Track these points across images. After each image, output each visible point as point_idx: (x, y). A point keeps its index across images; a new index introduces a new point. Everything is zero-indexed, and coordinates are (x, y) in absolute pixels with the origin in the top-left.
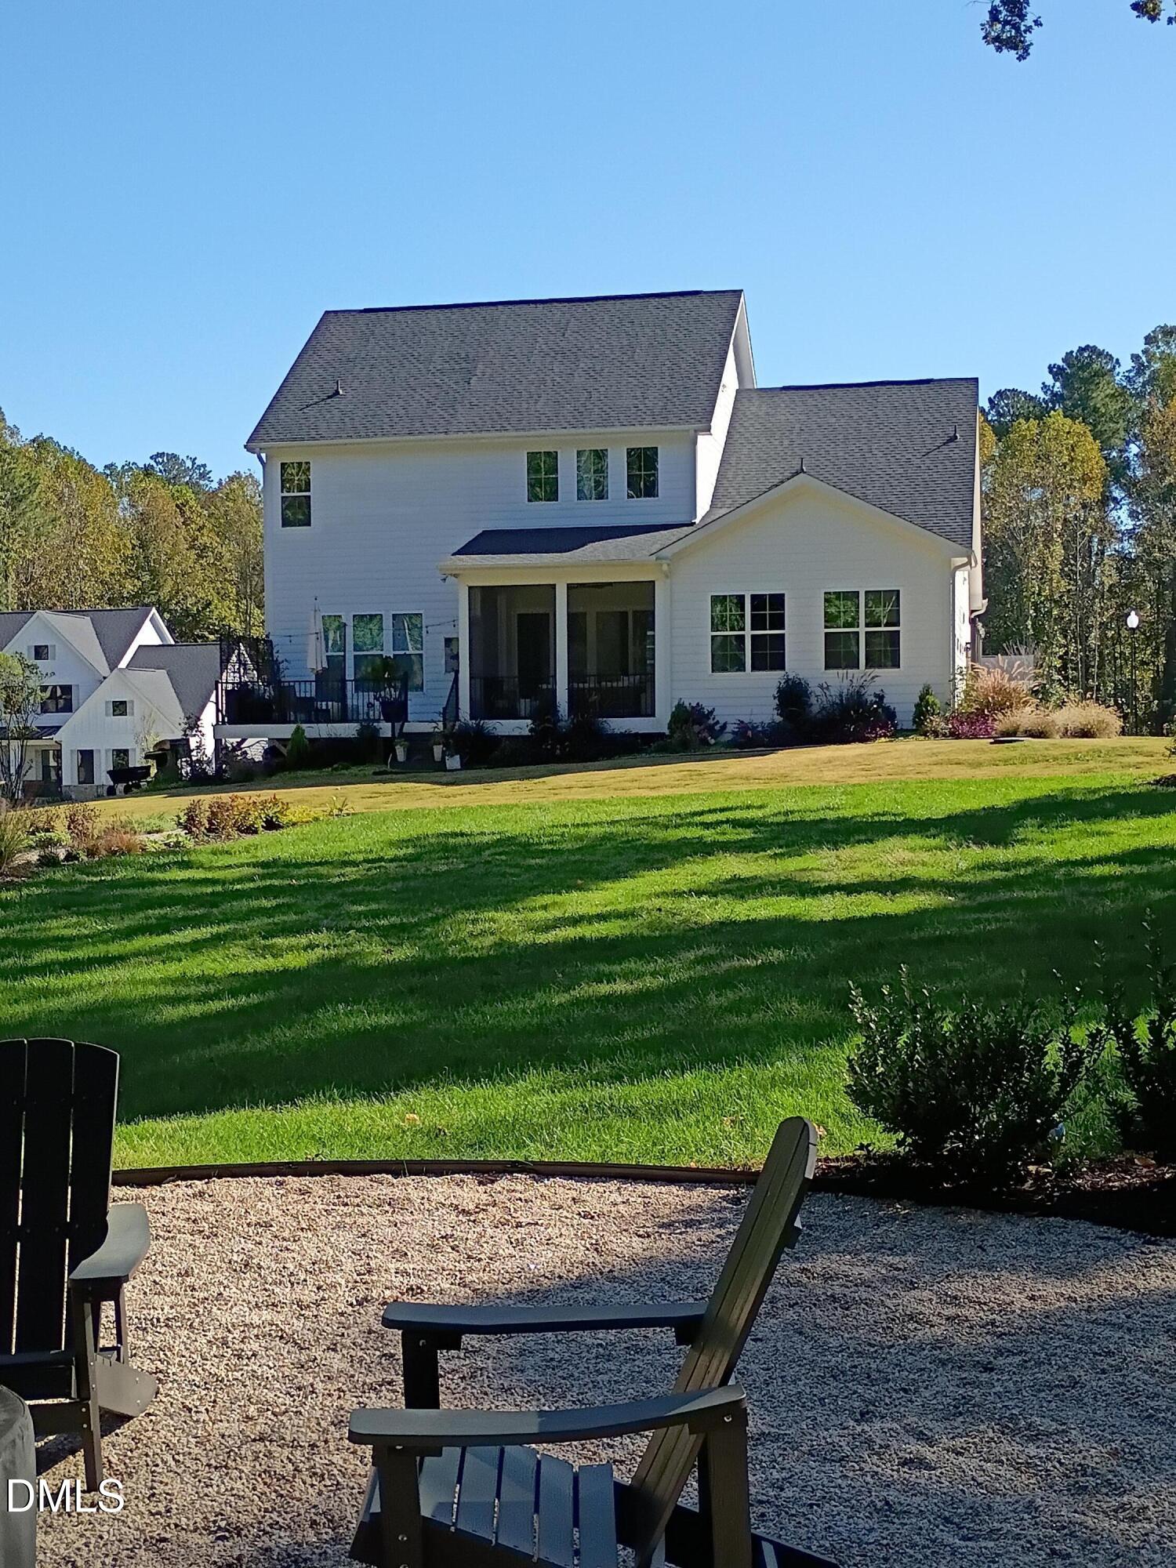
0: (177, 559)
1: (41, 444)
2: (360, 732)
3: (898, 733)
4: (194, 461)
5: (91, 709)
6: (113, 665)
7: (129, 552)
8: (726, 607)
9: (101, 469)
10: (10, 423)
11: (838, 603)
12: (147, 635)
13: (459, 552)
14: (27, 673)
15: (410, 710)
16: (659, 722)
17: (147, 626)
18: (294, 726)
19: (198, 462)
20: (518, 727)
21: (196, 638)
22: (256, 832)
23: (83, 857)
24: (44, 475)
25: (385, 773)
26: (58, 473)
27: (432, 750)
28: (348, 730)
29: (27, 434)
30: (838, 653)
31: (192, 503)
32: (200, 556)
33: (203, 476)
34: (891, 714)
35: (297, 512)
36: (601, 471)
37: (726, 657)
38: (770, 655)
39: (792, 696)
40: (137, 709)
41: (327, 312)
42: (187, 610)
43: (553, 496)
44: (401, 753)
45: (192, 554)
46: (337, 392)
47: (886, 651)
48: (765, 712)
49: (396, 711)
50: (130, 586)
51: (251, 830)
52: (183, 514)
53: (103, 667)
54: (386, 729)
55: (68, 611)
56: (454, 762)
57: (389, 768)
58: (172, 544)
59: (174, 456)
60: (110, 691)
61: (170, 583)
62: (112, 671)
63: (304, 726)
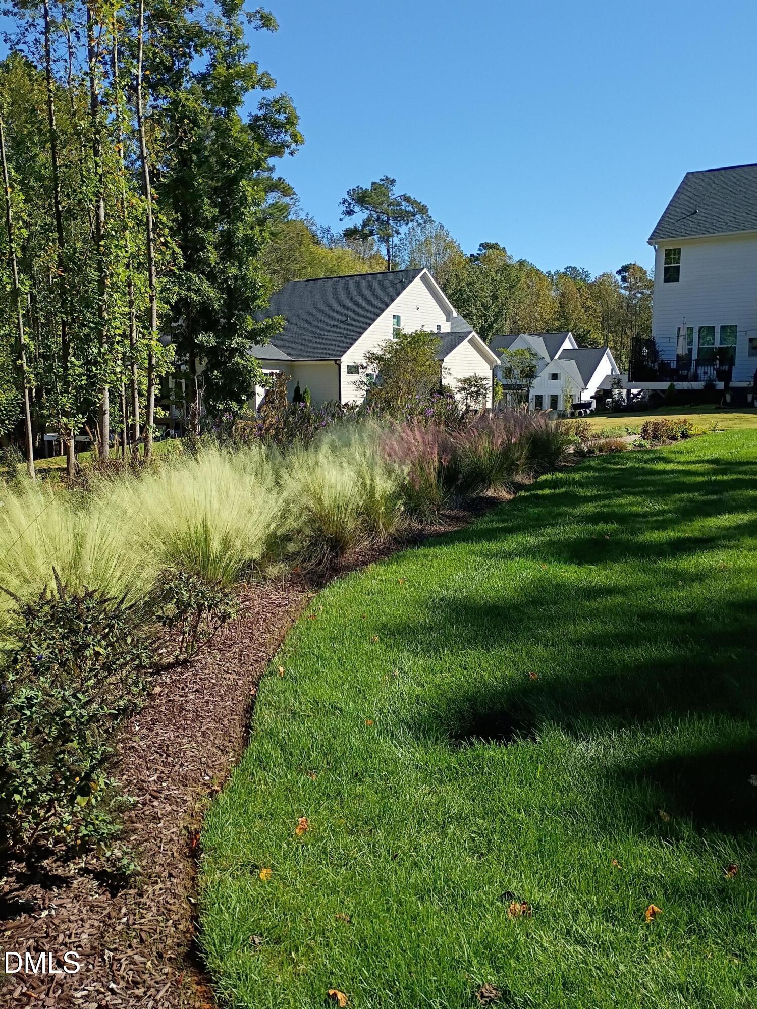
0: (577, 312)
1: (521, 263)
2: (705, 387)
4: (583, 270)
5: (543, 376)
6: (552, 358)
7: (556, 309)
9: (544, 272)
10: (509, 254)
12: (568, 344)
14: (532, 358)
15: (733, 375)
17: (567, 340)
18: (669, 383)
19: (585, 270)
21: (584, 346)
22: (676, 439)
23: (597, 452)
24: (523, 275)
25: (719, 408)
26: (528, 276)
27: (747, 397)
28: (698, 385)
29: (516, 259)
31: (584, 287)
32: (586, 311)
33: (587, 276)
35: (671, 274)
40: (562, 378)
41: (688, 173)
42: (579, 335)
44: (728, 398)
45: (583, 310)
46: (696, 212)
49: (725, 376)
50: (557, 324)
51: (674, 438)
52: (580, 292)
53: (548, 359)
54: (720, 385)
55: (530, 334)
57: (721, 405)
58: (576, 307)
59: (575, 268)
60: (551, 369)
61: (573, 323)
62: (551, 360)
63: (675, 383)
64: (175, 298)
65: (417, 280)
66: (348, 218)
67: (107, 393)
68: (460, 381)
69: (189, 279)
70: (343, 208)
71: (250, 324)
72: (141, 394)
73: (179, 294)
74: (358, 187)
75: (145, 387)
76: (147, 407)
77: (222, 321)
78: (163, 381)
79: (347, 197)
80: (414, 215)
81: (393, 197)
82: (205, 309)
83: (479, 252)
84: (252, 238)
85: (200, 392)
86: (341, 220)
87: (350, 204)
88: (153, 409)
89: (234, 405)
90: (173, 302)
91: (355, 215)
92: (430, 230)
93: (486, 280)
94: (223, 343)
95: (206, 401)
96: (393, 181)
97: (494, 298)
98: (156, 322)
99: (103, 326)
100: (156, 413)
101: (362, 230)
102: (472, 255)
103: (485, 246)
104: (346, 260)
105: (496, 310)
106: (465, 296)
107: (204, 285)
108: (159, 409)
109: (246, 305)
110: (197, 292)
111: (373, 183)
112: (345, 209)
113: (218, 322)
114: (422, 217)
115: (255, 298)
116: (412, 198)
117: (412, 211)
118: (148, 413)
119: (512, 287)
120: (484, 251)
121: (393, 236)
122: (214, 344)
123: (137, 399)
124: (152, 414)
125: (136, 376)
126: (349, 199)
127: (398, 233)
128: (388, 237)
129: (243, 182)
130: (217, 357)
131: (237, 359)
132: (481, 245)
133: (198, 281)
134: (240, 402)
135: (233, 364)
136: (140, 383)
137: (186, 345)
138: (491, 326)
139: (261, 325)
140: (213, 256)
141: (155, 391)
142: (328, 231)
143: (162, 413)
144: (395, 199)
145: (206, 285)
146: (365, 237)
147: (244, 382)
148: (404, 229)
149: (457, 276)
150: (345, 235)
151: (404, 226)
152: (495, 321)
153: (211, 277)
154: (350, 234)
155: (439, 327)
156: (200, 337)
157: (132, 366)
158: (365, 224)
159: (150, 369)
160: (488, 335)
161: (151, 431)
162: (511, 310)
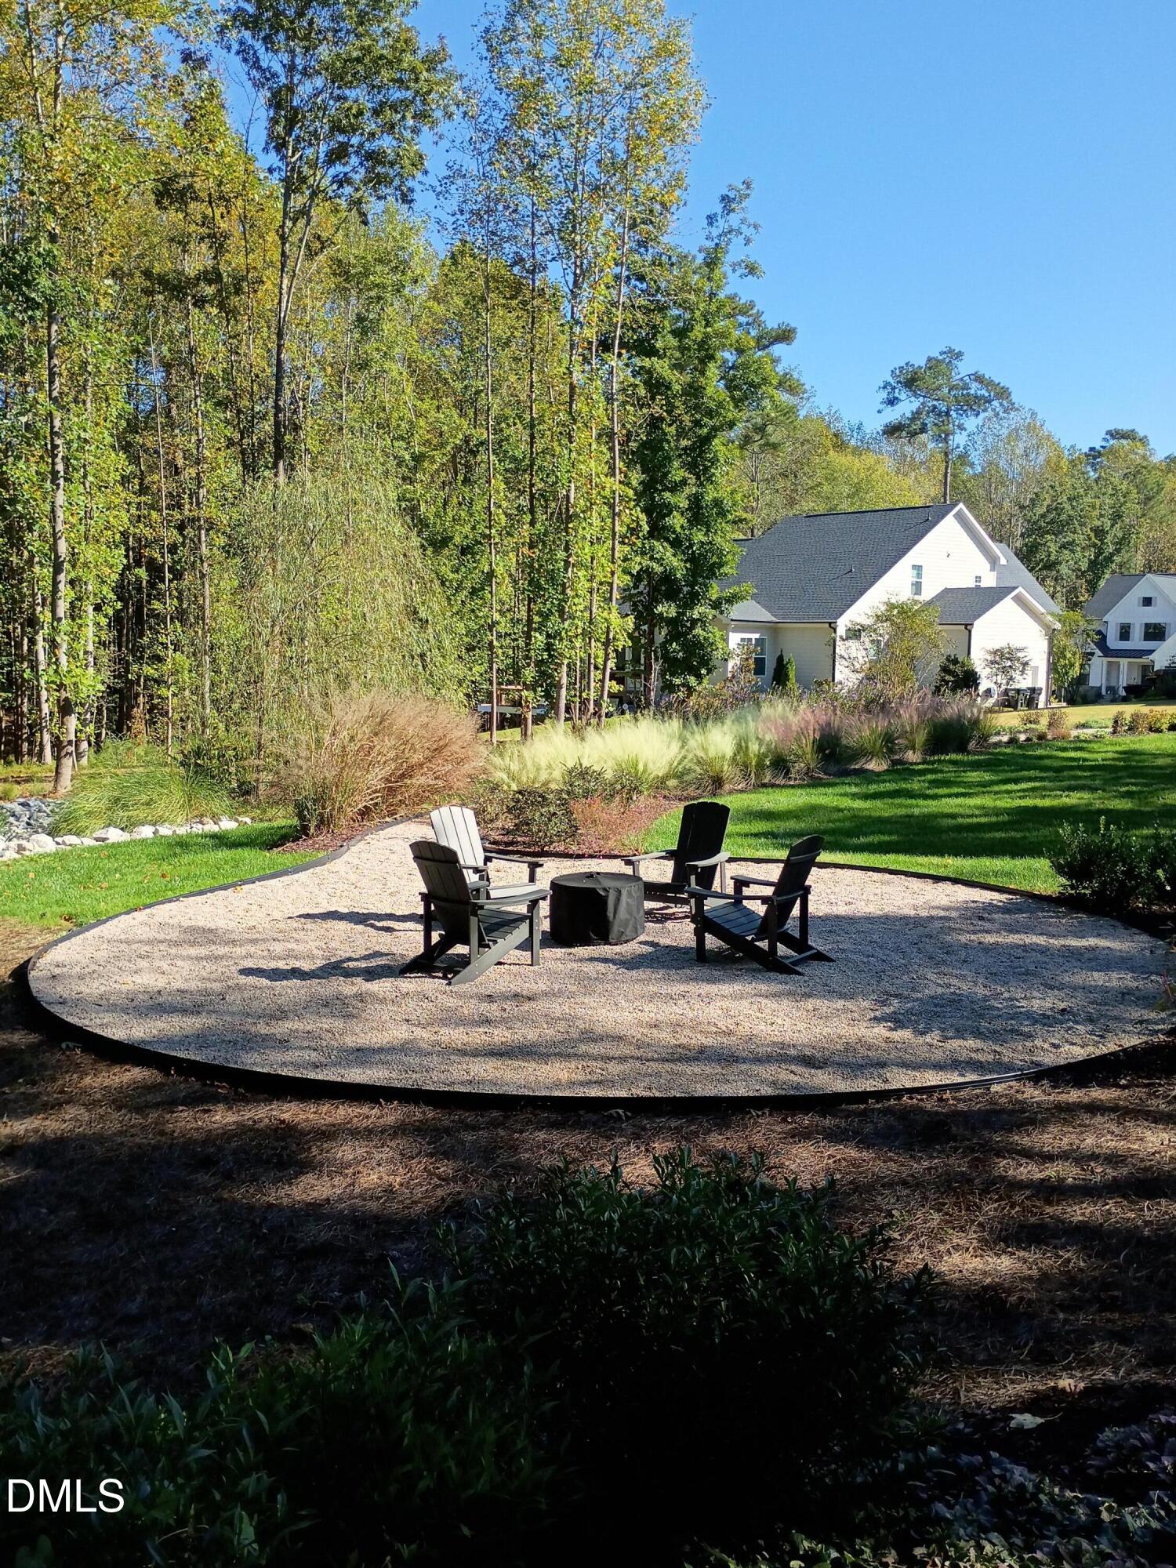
10: (1152, 447)
29: (1163, 454)
51: (1158, 731)
64: (638, 568)
65: (949, 520)
66: (890, 408)
67: (565, 669)
68: (991, 652)
69: (652, 549)
70: (884, 395)
71: (714, 592)
72: (596, 668)
73: (640, 563)
74: (907, 364)
75: (600, 661)
76: (602, 681)
77: (685, 589)
78: (620, 655)
79: (891, 380)
80: (989, 402)
81: (958, 377)
82: (667, 578)
83: (1104, 444)
84: (722, 502)
85: (656, 667)
86: (879, 412)
87: (894, 388)
88: (607, 683)
89: (692, 680)
90: (634, 572)
91: (901, 404)
92: (1013, 421)
93: (1104, 490)
94: (684, 614)
95: (662, 674)
96: (959, 355)
97: (1117, 517)
98: (616, 595)
99: (566, 602)
100: (610, 687)
101: (909, 426)
102: (1092, 449)
103: (1114, 434)
104: (878, 473)
105: (1120, 534)
106: (1064, 517)
107: (668, 554)
108: (614, 683)
109: (712, 571)
110: (660, 561)
111: (929, 359)
112: (885, 396)
113: (680, 590)
114: (1001, 404)
115: (721, 565)
116: (987, 377)
117: (987, 394)
118: (603, 687)
119: (1148, 499)
120: (1112, 442)
121: (953, 433)
122: (674, 615)
123: (592, 674)
124: (606, 689)
125: (593, 650)
126: (892, 382)
127: (961, 428)
128: (947, 435)
129: (716, 441)
130: (678, 628)
131: (698, 631)
132: (1109, 433)
133: (662, 550)
134: (699, 677)
135: (694, 636)
136: (596, 657)
137: (645, 615)
138: (1109, 559)
139: (728, 592)
140: (677, 521)
141: (611, 664)
142: (859, 428)
143: (616, 688)
144: (962, 379)
145: (670, 552)
146: (913, 434)
147: (704, 655)
148: (971, 423)
149: (1052, 487)
150: (884, 433)
151: (973, 418)
152: (1118, 551)
153: (676, 544)
154: (892, 430)
155: (978, 579)
156: (660, 608)
157: (590, 639)
158: (916, 415)
159: (606, 644)
160: (1103, 573)
161: (604, 705)
162: (1145, 532)
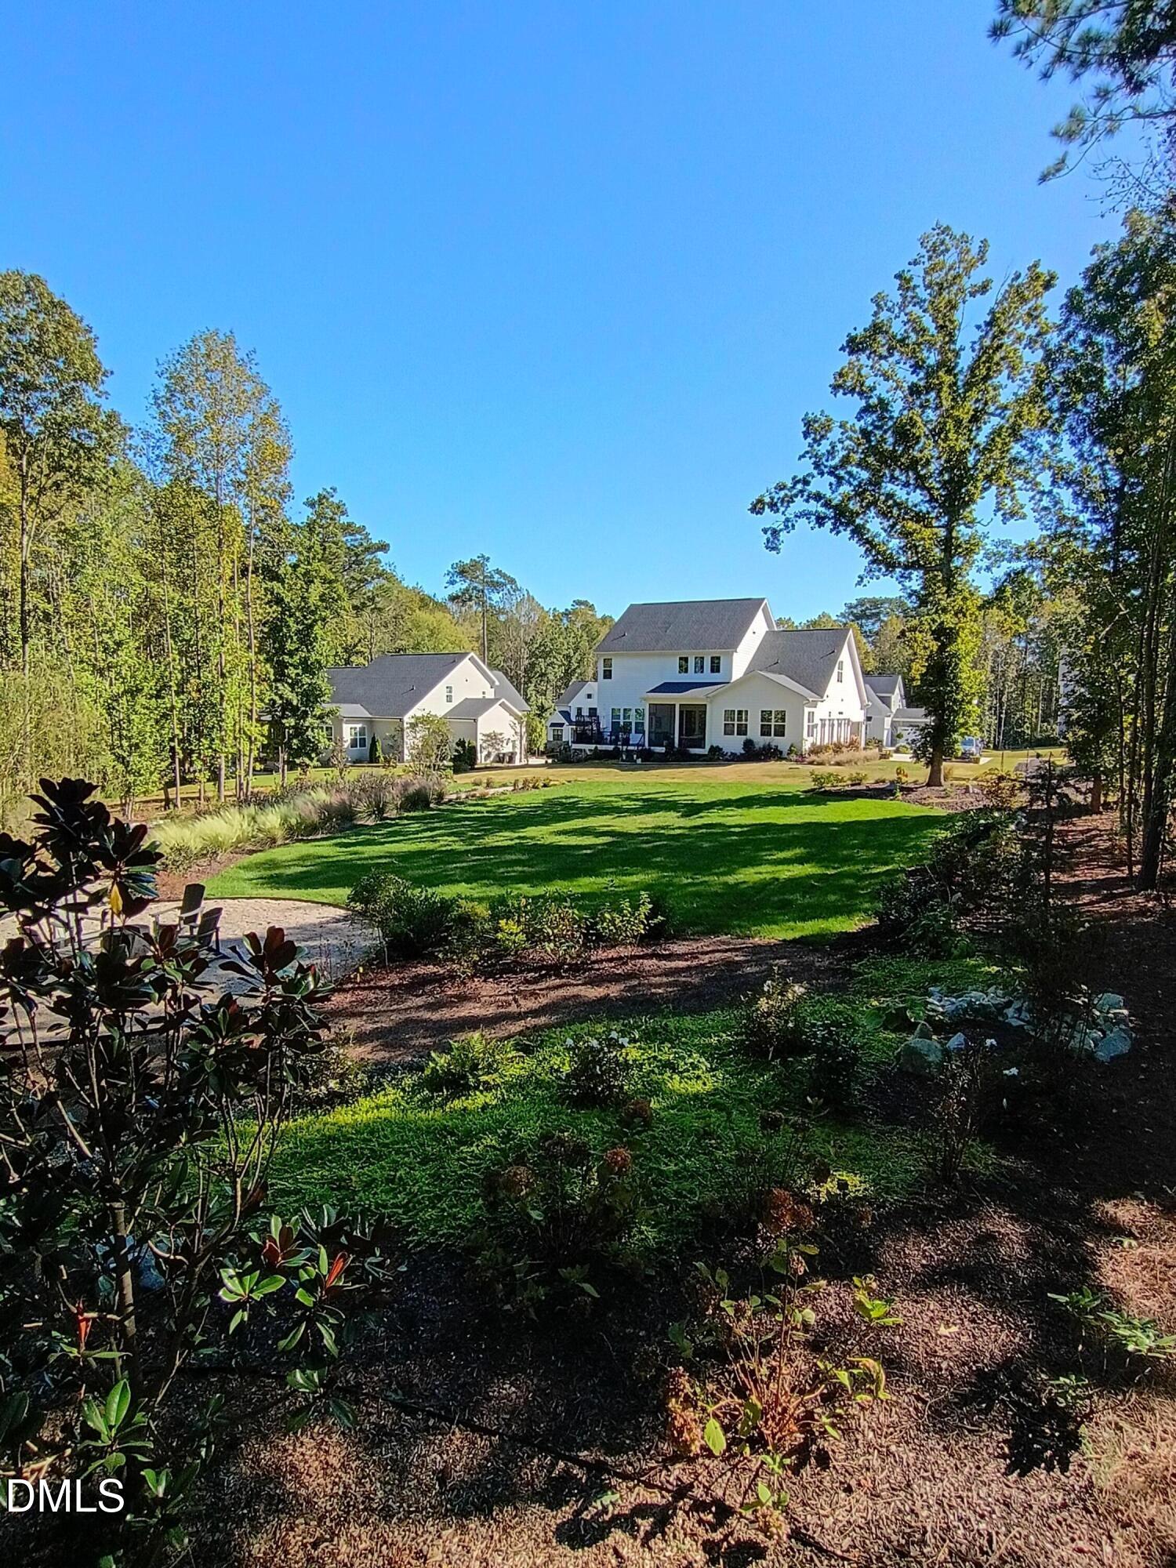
2: (612, 749)
3: (781, 759)
8: (729, 714)
11: (766, 716)
13: (653, 691)
16: (705, 751)
18: (595, 745)
20: (662, 750)
30: (765, 731)
34: (781, 753)
36: (702, 662)
37: (728, 731)
38: (742, 730)
39: (748, 744)
43: (686, 671)
44: (624, 756)
46: (624, 635)
47: (780, 732)
48: (739, 749)
56: (639, 761)
63: (598, 746)
65: (466, 660)
66: (451, 586)
68: (486, 735)
69: (277, 688)
70: (447, 579)
71: (318, 711)
74: (459, 562)
77: (300, 710)
80: (505, 585)
81: (488, 571)
86: (445, 587)
87: (453, 575)
89: (307, 760)
90: (266, 701)
91: (457, 584)
92: (518, 596)
96: (488, 559)
98: (255, 716)
101: (463, 596)
103: (579, 603)
109: (316, 699)
111: (472, 561)
114: (511, 587)
115: (322, 696)
116: (503, 572)
117: (503, 581)
120: (576, 607)
126: (452, 571)
128: (483, 603)
131: (309, 733)
132: (575, 602)
133: (283, 689)
135: (307, 736)
142: (436, 596)
145: (288, 690)
146: (465, 601)
147: (313, 746)
148: (496, 597)
149: (542, 633)
150: (449, 599)
151: (496, 594)
153: (292, 684)
154: (453, 598)
155: (482, 694)
158: (466, 591)
